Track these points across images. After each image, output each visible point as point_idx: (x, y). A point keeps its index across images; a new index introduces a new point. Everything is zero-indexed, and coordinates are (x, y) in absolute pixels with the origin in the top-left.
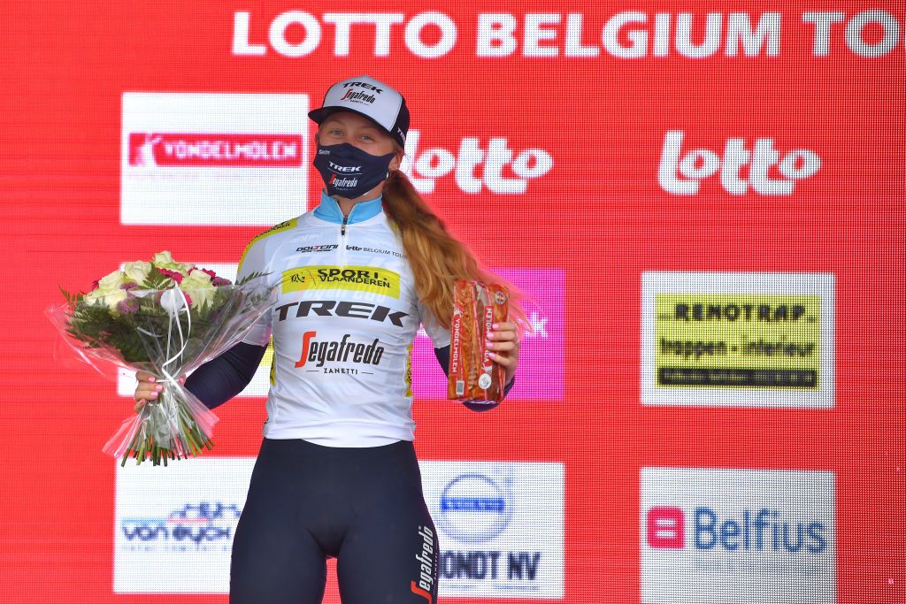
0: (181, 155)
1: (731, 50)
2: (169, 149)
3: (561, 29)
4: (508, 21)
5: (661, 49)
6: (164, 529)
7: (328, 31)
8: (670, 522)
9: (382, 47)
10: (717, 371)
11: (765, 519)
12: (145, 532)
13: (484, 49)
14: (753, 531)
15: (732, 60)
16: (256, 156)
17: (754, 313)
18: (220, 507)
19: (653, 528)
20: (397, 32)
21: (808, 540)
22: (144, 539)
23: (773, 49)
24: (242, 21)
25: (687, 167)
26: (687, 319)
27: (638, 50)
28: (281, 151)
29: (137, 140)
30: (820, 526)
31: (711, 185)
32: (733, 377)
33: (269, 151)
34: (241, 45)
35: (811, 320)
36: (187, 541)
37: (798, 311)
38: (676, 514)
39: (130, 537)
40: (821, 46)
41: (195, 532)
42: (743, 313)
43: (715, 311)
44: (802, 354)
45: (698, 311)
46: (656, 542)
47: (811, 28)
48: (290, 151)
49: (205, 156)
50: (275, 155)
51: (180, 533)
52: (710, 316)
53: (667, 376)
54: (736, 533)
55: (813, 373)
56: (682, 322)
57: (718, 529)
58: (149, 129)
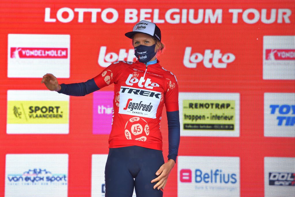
0: (28, 55)
1: (206, 21)
2: (24, 52)
3: (152, 14)
4: (135, 11)
5: (184, 21)
6: (22, 178)
7: (76, 14)
8: (187, 174)
9: (94, 20)
10: (202, 125)
11: (218, 173)
12: (16, 179)
13: (127, 20)
14: (214, 176)
15: (206, 24)
16: (53, 55)
17: (214, 106)
18: (40, 170)
19: (182, 176)
20: (99, 15)
21: (231, 180)
22: (15, 181)
23: (220, 21)
24: (48, 11)
25: (193, 58)
26: (193, 108)
27: (177, 21)
28: (61, 53)
29: (13, 49)
30: (235, 175)
31: (200, 64)
32: (207, 127)
33: (57, 53)
34: (48, 19)
35: (232, 108)
36: (29, 182)
37: (228, 105)
38: (189, 171)
39: (10, 180)
40: (235, 20)
41: (32, 179)
42: (210, 106)
43: (201, 105)
44: (229, 119)
45: (196, 105)
46: (183, 181)
47: (232, 14)
48: (64, 53)
49: (36, 55)
50: (59, 55)
51: (27, 179)
52: (200, 107)
53: (186, 126)
54: (208, 177)
55: (233, 125)
56: (191, 109)
57: (202, 176)
58: (17, 46)
